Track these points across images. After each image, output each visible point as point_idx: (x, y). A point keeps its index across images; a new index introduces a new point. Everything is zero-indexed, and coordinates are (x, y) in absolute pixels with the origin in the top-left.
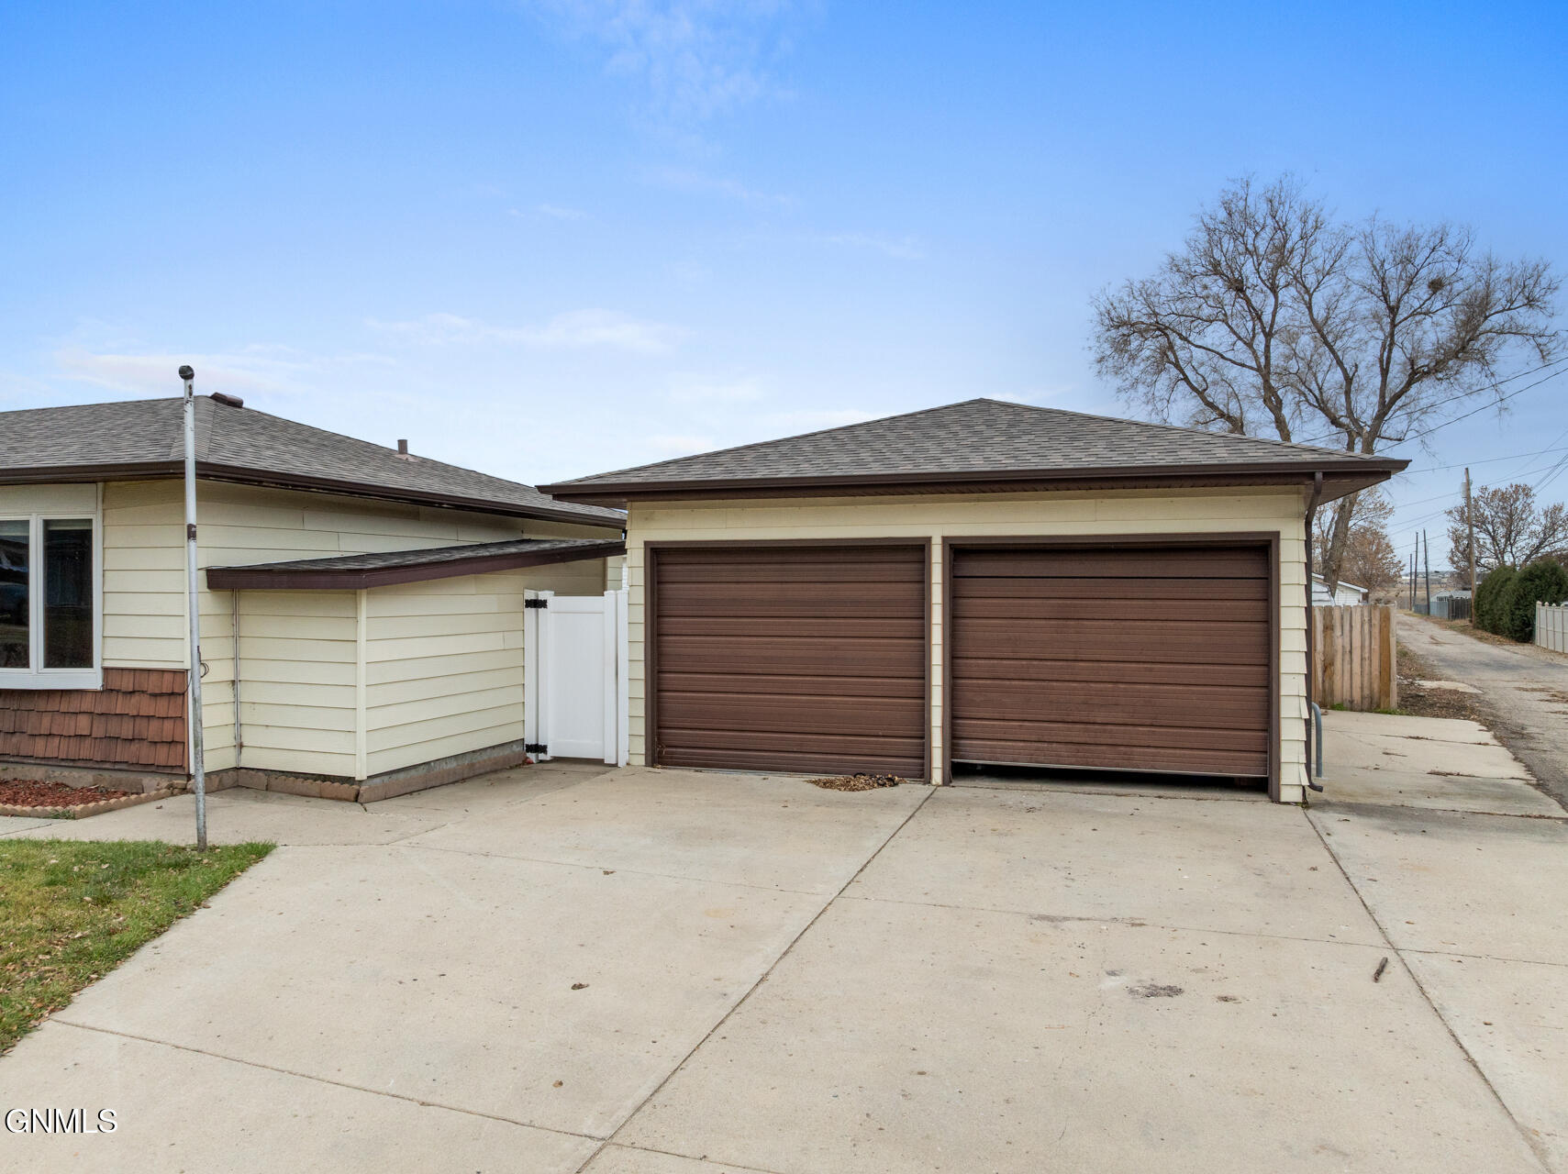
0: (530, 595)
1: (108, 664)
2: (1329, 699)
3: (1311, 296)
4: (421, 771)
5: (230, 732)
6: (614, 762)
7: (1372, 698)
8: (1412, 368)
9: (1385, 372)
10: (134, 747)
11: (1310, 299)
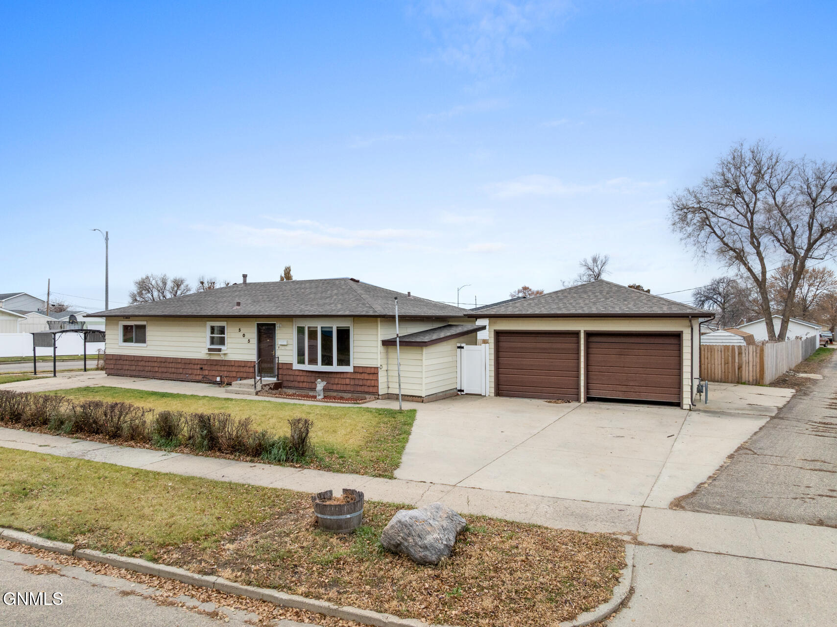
0: (459, 345)
1: (354, 365)
2: (740, 380)
3: (775, 193)
4: (435, 396)
5: (386, 384)
6: (484, 395)
7: (756, 380)
8: (822, 228)
9: (810, 229)
10: (363, 387)
11: (775, 195)
